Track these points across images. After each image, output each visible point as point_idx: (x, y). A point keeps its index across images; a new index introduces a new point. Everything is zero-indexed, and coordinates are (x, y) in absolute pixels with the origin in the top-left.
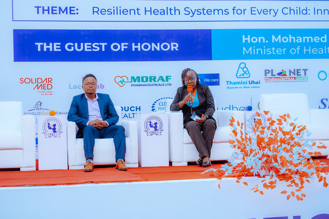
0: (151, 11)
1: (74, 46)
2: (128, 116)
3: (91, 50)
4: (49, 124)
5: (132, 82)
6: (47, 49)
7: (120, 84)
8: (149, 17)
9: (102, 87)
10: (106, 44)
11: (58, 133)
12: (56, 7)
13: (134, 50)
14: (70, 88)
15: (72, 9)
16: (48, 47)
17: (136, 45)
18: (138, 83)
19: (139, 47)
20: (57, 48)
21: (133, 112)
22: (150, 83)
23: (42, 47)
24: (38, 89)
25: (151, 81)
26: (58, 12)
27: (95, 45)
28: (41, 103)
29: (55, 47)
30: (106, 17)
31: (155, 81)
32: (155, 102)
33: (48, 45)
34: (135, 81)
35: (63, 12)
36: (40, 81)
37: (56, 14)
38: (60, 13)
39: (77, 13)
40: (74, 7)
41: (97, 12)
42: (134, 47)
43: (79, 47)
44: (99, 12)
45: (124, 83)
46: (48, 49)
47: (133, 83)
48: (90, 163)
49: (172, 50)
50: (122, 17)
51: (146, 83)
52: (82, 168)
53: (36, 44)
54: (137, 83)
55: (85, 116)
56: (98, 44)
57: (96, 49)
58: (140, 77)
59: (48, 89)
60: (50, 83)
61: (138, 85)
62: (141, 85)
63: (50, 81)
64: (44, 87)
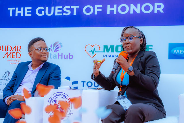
1: (44, 10)
3: (61, 14)
5: (104, 52)
6: (18, 13)
7: (91, 54)
9: (71, 57)
10: (78, 7)
13: (108, 13)
17: (112, 7)
18: (112, 54)
19: (115, 9)
20: (28, 13)
23: (14, 11)
24: (7, 57)
27: (67, 9)
29: (26, 12)
33: (20, 10)
34: (108, 51)
36: (9, 48)
42: (109, 9)
43: (50, 12)
45: (95, 53)
47: (106, 53)
49: (156, 12)
53: (9, 9)
54: (110, 53)
56: (69, 7)
57: (67, 13)
58: (114, 46)
59: (16, 58)
60: (19, 51)
61: (112, 56)
62: (115, 56)
63: (19, 49)
64: (13, 55)
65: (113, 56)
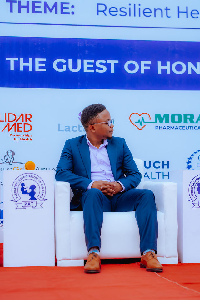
0: (187, 12)
1: (67, 64)
2: (150, 177)
3: (93, 71)
4: (23, 185)
5: (156, 122)
6: (24, 67)
7: (138, 125)
8: (184, 21)
10: (117, 62)
11: (38, 201)
12: (40, 2)
13: (160, 72)
14: (59, 130)
15: (65, 6)
16: (26, 64)
17: (164, 64)
18: (166, 125)
19: (168, 67)
20: (40, 67)
21: (158, 170)
22: (185, 125)
23: (17, 64)
24: (9, 130)
25: (186, 121)
26: (42, 9)
27: (101, 64)
28: (14, 153)
29: (37, 65)
30: (118, 20)
31: (192, 122)
32: (193, 155)
33: (26, 61)
34: (161, 121)
35: (51, 11)
36: (12, 118)
37: (40, 12)
38: (45, 12)
39: (73, 13)
40: (68, 3)
41: (103, 11)
42: (160, 68)
43: (75, 66)
44: (107, 12)
45: (143, 124)
46: (26, 68)
47: (159, 124)
48: (95, 256)
50: (142, 20)
51: (178, 125)
52: (81, 263)
53: (7, 59)
54: (164, 124)
55: (84, 173)
56: (104, 62)
57: (102, 69)
58: (169, 115)
59: (25, 131)
60: (28, 122)
61: (166, 128)
62: (171, 127)
63: (29, 119)
64: (18, 127)
65: (168, 127)
